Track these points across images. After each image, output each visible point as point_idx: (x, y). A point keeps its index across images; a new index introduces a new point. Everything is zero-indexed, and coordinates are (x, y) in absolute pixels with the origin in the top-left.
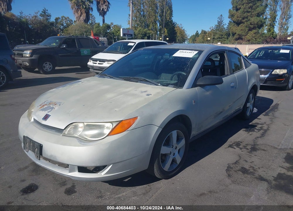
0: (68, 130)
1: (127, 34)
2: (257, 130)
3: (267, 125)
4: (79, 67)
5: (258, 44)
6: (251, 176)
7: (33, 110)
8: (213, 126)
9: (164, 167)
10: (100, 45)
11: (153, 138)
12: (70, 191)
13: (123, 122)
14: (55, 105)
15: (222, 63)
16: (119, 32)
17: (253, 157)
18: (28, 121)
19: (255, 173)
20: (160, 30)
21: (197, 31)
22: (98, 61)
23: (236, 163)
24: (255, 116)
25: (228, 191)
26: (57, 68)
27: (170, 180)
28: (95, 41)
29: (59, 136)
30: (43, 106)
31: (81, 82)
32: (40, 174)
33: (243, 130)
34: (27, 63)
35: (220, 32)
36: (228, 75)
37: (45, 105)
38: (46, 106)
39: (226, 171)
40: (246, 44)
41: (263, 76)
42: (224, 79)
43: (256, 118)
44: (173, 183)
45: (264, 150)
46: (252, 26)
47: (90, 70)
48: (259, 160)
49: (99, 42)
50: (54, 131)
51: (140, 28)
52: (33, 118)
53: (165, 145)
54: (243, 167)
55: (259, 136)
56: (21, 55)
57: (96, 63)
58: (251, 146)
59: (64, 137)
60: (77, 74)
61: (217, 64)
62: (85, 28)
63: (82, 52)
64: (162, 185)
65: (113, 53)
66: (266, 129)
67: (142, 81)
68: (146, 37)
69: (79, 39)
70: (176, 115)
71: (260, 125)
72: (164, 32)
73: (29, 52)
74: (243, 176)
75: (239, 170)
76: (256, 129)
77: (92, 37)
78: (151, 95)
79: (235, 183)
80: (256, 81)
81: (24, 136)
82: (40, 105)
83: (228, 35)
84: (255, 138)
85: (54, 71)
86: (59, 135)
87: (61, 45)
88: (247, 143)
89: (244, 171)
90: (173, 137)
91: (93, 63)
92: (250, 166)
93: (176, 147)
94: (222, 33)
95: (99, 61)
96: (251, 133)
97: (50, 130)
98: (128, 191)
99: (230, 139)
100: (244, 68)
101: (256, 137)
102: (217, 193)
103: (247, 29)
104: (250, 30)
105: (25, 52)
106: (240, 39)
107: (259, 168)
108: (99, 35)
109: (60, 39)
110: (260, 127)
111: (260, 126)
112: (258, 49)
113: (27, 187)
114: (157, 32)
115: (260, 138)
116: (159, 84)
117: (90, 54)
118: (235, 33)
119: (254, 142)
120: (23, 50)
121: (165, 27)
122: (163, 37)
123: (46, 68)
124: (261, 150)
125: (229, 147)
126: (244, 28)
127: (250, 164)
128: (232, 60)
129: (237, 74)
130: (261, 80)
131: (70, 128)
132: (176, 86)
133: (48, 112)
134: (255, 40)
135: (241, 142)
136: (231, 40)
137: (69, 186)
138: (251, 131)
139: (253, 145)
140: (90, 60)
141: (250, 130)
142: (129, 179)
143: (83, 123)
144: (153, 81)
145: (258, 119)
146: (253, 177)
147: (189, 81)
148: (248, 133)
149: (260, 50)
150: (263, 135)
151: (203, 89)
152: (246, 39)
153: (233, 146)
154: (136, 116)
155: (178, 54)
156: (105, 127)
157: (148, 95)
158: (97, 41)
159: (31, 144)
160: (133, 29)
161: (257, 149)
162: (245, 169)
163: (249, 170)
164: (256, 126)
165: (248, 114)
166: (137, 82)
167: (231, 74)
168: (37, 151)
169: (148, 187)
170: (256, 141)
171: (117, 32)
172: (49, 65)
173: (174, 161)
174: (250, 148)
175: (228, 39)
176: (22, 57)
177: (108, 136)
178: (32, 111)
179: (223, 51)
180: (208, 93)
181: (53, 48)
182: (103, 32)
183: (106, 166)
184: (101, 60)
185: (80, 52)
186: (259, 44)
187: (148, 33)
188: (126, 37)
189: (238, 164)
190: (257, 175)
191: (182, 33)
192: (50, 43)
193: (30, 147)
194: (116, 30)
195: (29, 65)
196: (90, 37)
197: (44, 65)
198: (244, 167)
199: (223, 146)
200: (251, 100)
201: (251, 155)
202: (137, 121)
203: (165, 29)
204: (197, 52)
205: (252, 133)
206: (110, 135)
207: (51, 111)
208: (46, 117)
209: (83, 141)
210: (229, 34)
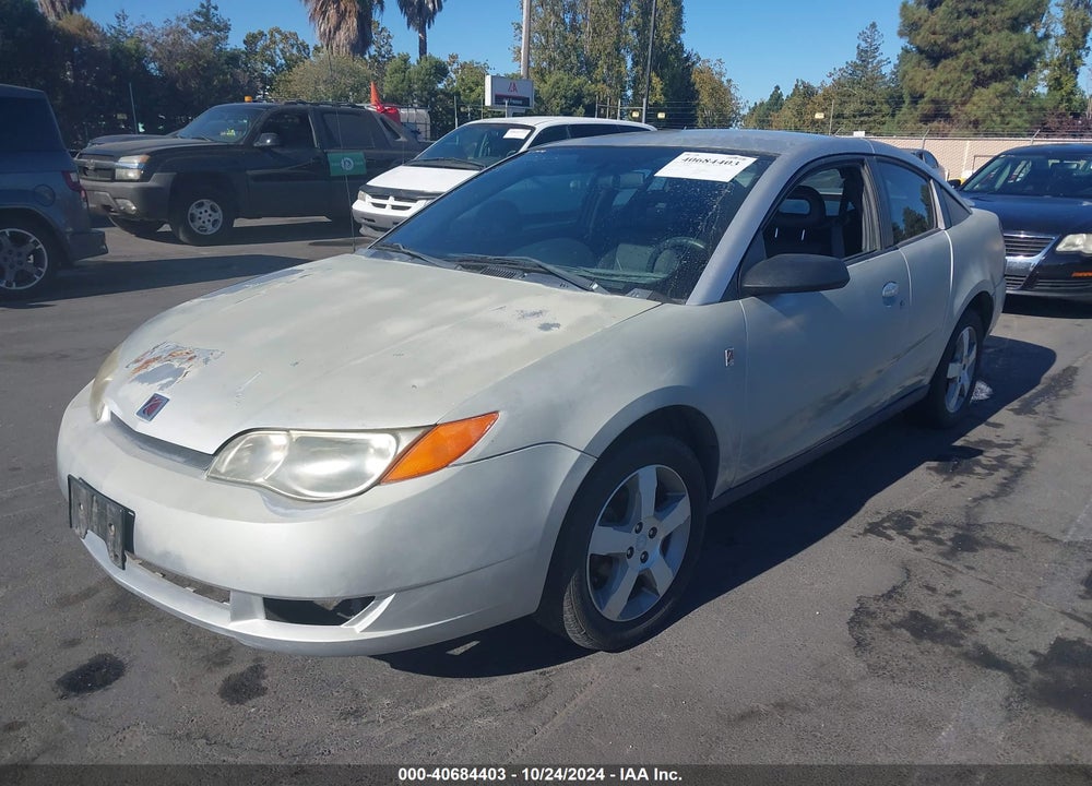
0: (228, 460)
1: (507, 97)
2: (984, 467)
3: (1023, 449)
4: (324, 219)
5: (1010, 135)
6: (946, 650)
7: (108, 379)
8: (808, 451)
9: (605, 605)
10: (402, 139)
11: (558, 493)
12: (241, 689)
13: (439, 429)
14: (191, 359)
15: (850, 206)
16: (478, 90)
17: (961, 572)
18: (90, 419)
19: (962, 637)
20: (636, 81)
21: (777, 88)
22: (391, 198)
23: (889, 595)
24: (979, 413)
25: (849, 706)
26: (239, 223)
27: (626, 654)
28: (382, 119)
29: (197, 479)
30: (147, 363)
31: (300, 274)
32: (135, 620)
33: (929, 468)
34: (130, 204)
35: (863, 92)
36: (872, 254)
37: (155, 359)
38: (156, 365)
39: (847, 627)
40: (964, 137)
41: (1020, 259)
42: (855, 269)
43: (982, 419)
44: (638, 669)
45: (1006, 548)
46: (988, 69)
47: (362, 230)
48: (983, 584)
49: (396, 125)
50: (179, 459)
51: (557, 75)
52: (106, 408)
53: (607, 522)
54: (917, 612)
55: (989, 494)
56: (110, 174)
57: (384, 206)
58: (954, 530)
59: (215, 485)
60: (310, 244)
61: (832, 209)
62: (354, 73)
63: (332, 164)
64: (596, 673)
65: (446, 167)
66: (1021, 465)
67: (528, 271)
68: (581, 109)
69: (322, 114)
70: (651, 407)
71: (997, 449)
72: (651, 88)
73: (135, 161)
74: (914, 646)
75: (900, 625)
76: (979, 464)
77: (372, 108)
78: (558, 325)
79: (881, 672)
80: (989, 278)
81: (70, 478)
82: (137, 361)
83: (896, 101)
84: (975, 500)
85: (228, 235)
86: (196, 477)
87: (254, 136)
88: (939, 518)
89: (920, 627)
90: (641, 490)
91: (374, 204)
92: (944, 609)
93: (654, 530)
94: (871, 95)
95: (397, 199)
96: (957, 479)
97: (168, 455)
98: (460, 694)
99: (873, 499)
100: (941, 225)
101: (978, 496)
102: (806, 710)
103: (969, 78)
104: (982, 81)
105: (123, 161)
106: (938, 117)
107: (981, 618)
108: (406, 101)
109: (253, 113)
110: (996, 459)
111: (997, 452)
112: (1006, 153)
113: (85, 666)
114: (623, 89)
115: (991, 501)
116: (595, 286)
117: (364, 171)
118: (922, 96)
119: (968, 516)
120: (115, 156)
121: (654, 69)
122: (644, 108)
123: (199, 223)
124: (993, 546)
125: (867, 531)
126: (955, 75)
127: (948, 601)
128: (892, 196)
129: (909, 250)
130: (1010, 275)
131: (239, 450)
132: (661, 292)
133: (161, 389)
134: (1002, 123)
135: (918, 515)
136: (906, 122)
137: (239, 667)
138: (959, 473)
139: (962, 528)
140: (361, 193)
141: (955, 467)
142: (469, 646)
143: (287, 430)
144: (573, 274)
145: (989, 424)
146: (953, 653)
147: (711, 275)
148: (945, 480)
149: (1012, 158)
150: (1005, 489)
151: (768, 309)
152: (962, 117)
153: (885, 528)
154: (493, 410)
155: (676, 169)
156: (372, 451)
157: (546, 327)
158: (389, 122)
159: (95, 510)
160: (532, 76)
161: (978, 543)
162: (925, 619)
163: (943, 622)
164: (980, 452)
165: (952, 404)
166: (510, 276)
167: (887, 248)
168: (114, 535)
169: (540, 682)
170: (976, 510)
171: (472, 90)
172: (210, 212)
173: (643, 583)
174: (951, 540)
175: (893, 115)
176: (113, 180)
177: (378, 482)
178: (107, 382)
179: (857, 157)
180: (789, 324)
181: (227, 148)
182: (422, 89)
183: (372, 598)
184: (404, 195)
185: (328, 163)
186: (1017, 135)
187: (589, 95)
188: (505, 109)
189: (897, 601)
190: (968, 643)
191: (721, 92)
192: (215, 128)
193: (91, 518)
194: (469, 80)
195: (137, 211)
196: (365, 105)
197: (193, 209)
198: (923, 611)
199: (843, 527)
200: (966, 353)
201: (954, 566)
202: (493, 430)
203: (655, 80)
204: (750, 161)
205: (964, 478)
206: (389, 482)
207: (172, 382)
208: (152, 408)
209: (285, 500)
210: (901, 97)
